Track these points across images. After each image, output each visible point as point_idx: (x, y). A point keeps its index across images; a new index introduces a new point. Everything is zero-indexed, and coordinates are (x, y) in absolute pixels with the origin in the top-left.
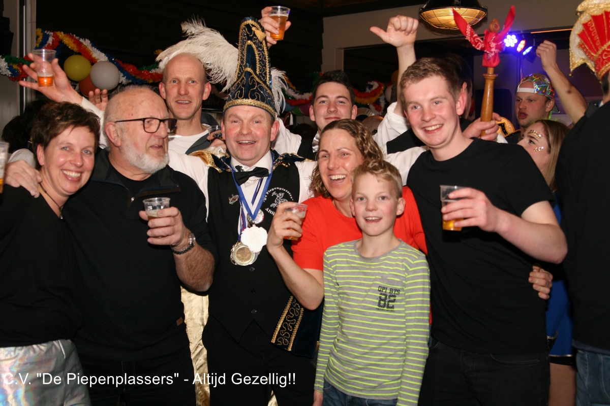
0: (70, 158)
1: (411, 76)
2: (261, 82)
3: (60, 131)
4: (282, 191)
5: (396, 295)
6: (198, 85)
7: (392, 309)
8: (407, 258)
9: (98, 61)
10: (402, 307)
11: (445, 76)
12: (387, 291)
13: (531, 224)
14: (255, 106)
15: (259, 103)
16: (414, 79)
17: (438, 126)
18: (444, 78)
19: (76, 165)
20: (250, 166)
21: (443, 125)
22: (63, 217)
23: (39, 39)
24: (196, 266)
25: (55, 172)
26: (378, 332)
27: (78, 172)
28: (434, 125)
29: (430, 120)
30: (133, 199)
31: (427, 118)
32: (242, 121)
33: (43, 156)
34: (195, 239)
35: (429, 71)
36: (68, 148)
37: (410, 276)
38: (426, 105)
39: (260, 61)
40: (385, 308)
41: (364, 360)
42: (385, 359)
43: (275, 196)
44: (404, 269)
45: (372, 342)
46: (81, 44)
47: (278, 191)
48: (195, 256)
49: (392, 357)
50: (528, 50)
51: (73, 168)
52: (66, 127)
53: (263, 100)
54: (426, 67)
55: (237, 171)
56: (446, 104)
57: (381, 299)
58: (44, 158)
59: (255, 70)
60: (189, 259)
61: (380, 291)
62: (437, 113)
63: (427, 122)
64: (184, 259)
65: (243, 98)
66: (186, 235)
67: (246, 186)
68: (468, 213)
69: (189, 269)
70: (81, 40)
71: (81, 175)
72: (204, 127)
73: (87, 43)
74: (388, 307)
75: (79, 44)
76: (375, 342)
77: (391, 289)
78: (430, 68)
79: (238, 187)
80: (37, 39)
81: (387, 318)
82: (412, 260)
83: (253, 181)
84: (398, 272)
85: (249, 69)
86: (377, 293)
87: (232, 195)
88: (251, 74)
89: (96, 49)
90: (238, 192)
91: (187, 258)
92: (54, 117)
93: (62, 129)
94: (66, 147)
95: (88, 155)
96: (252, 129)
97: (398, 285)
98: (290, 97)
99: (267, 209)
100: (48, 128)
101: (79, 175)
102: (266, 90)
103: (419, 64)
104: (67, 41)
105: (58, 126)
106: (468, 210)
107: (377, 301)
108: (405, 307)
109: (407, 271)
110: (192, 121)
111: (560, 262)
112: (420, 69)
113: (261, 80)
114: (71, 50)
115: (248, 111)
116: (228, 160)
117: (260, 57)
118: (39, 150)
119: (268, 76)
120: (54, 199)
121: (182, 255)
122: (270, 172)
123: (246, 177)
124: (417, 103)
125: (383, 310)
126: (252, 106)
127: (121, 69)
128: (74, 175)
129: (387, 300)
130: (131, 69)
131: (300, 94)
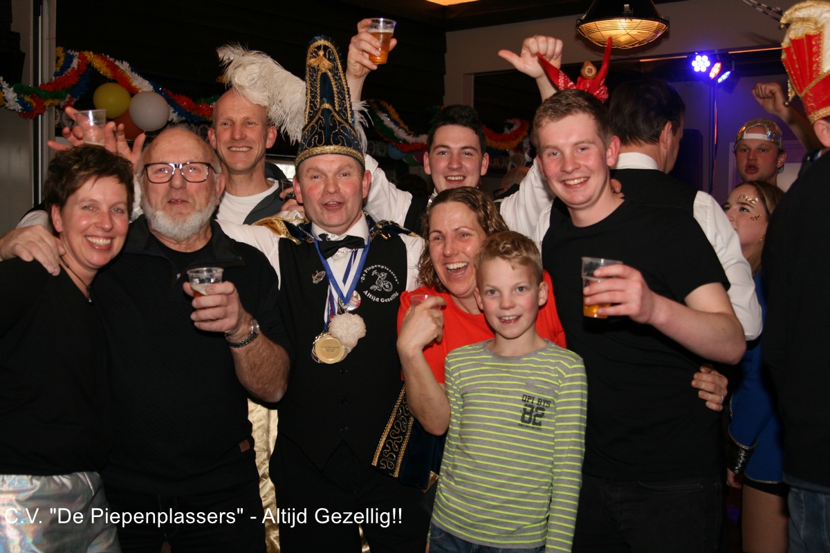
0: (94, 220)
1: (550, 112)
2: (342, 121)
3: (79, 185)
4: (384, 271)
5: (545, 408)
6: (258, 126)
7: (539, 427)
8: (562, 362)
9: (140, 91)
10: (551, 426)
11: (593, 114)
12: (534, 402)
13: (699, 313)
14: (340, 154)
15: (344, 149)
16: (553, 116)
17: (582, 180)
18: (593, 117)
19: (103, 229)
20: (339, 234)
21: (589, 178)
22: (92, 299)
23: (59, 61)
24: (261, 364)
25: (77, 241)
26: (519, 457)
27: (106, 238)
28: (578, 178)
29: (573, 171)
30: (179, 276)
31: (569, 168)
32: (326, 175)
33: (60, 219)
34: (258, 326)
35: (573, 107)
36: (92, 207)
37: (566, 384)
38: (567, 151)
39: (338, 93)
40: (531, 425)
41: (499, 495)
42: (527, 495)
43: (376, 277)
44: (557, 375)
45: (511, 469)
46: (117, 67)
47: (380, 270)
48: (258, 351)
49: (536, 492)
50: (725, 76)
51: (100, 233)
52: (86, 179)
53: (350, 145)
54: (570, 101)
55: (321, 240)
56: (594, 150)
57: (525, 412)
58: (61, 222)
59: (334, 106)
60: (250, 354)
61: (525, 401)
62: (581, 162)
63: (568, 173)
64: (244, 355)
65: (324, 145)
66: (245, 321)
67: (335, 260)
68: (618, 297)
69: (252, 369)
70: (117, 63)
71: (111, 242)
72: (270, 183)
73: (124, 66)
74: (534, 423)
75: (114, 69)
76: (515, 470)
77: (539, 399)
78: (575, 103)
79: (323, 261)
80: (57, 62)
81: (532, 438)
82: (569, 364)
83: (343, 254)
84: (548, 378)
85: (327, 106)
86: (520, 404)
87: (317, 272)
88: (330, 112)
89: (136, 75)
90: (323, 267)
91: (247, 353)
92: (71, 166)
93: (81, 181)
94: (89, 207)
95: (119, 215)
96: (340, 186)
97: (548, 395)
98: (401, 140)
99: (366, 292)
100: (64, 182)
101: (108, 241)
102: (351, 132)
103: (560, 97)
104: (98, 63)
105: (77, 178)
106: (617, 293)
107: (521, 414)
108: (555, 426)
109: (561, 377)
110: (252, 175)
111: (736, 362)
112: (561, 104)
113: (342, 118)
114: (103, 76)
115: (333, 161)
116: (307, 226)
117: (338, 88)
118: (55, 211)
119: (349, 113)
120: (80, 275)
121: (240, 348)
122: (366, 243)
123: (334, 247)
124: (555, 148)
125: (527, 427)
126: (337, 153)
127: (170, 102)
128: (102, 242)
129: (533, 414)
130: (185, 102)
131: (414, 136)
